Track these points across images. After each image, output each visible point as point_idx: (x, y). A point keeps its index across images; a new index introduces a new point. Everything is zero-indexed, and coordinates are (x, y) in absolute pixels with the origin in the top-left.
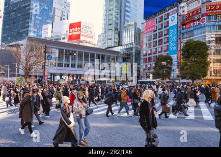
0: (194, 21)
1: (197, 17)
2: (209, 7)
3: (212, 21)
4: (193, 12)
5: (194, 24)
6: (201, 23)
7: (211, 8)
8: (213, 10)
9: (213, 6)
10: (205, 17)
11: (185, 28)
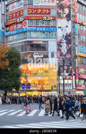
0: (17, 23)
1: (20, 20)
2: (31, 10)
3: (33, 25)
4: (16, 13)
5: (17, 26)
6: (24, 27)
7: (32, 11)
8: (34, 14)
9: (35, 9)
10: (27, 21)
11: (9, 31)
